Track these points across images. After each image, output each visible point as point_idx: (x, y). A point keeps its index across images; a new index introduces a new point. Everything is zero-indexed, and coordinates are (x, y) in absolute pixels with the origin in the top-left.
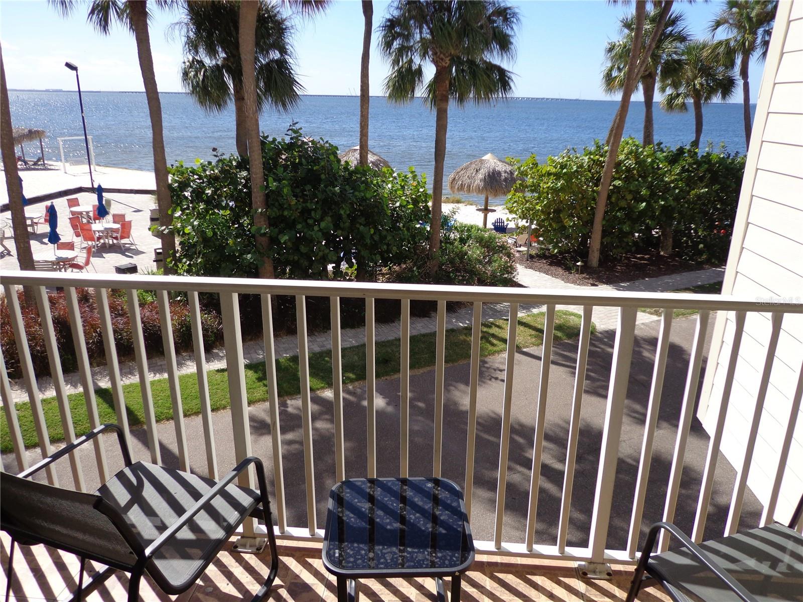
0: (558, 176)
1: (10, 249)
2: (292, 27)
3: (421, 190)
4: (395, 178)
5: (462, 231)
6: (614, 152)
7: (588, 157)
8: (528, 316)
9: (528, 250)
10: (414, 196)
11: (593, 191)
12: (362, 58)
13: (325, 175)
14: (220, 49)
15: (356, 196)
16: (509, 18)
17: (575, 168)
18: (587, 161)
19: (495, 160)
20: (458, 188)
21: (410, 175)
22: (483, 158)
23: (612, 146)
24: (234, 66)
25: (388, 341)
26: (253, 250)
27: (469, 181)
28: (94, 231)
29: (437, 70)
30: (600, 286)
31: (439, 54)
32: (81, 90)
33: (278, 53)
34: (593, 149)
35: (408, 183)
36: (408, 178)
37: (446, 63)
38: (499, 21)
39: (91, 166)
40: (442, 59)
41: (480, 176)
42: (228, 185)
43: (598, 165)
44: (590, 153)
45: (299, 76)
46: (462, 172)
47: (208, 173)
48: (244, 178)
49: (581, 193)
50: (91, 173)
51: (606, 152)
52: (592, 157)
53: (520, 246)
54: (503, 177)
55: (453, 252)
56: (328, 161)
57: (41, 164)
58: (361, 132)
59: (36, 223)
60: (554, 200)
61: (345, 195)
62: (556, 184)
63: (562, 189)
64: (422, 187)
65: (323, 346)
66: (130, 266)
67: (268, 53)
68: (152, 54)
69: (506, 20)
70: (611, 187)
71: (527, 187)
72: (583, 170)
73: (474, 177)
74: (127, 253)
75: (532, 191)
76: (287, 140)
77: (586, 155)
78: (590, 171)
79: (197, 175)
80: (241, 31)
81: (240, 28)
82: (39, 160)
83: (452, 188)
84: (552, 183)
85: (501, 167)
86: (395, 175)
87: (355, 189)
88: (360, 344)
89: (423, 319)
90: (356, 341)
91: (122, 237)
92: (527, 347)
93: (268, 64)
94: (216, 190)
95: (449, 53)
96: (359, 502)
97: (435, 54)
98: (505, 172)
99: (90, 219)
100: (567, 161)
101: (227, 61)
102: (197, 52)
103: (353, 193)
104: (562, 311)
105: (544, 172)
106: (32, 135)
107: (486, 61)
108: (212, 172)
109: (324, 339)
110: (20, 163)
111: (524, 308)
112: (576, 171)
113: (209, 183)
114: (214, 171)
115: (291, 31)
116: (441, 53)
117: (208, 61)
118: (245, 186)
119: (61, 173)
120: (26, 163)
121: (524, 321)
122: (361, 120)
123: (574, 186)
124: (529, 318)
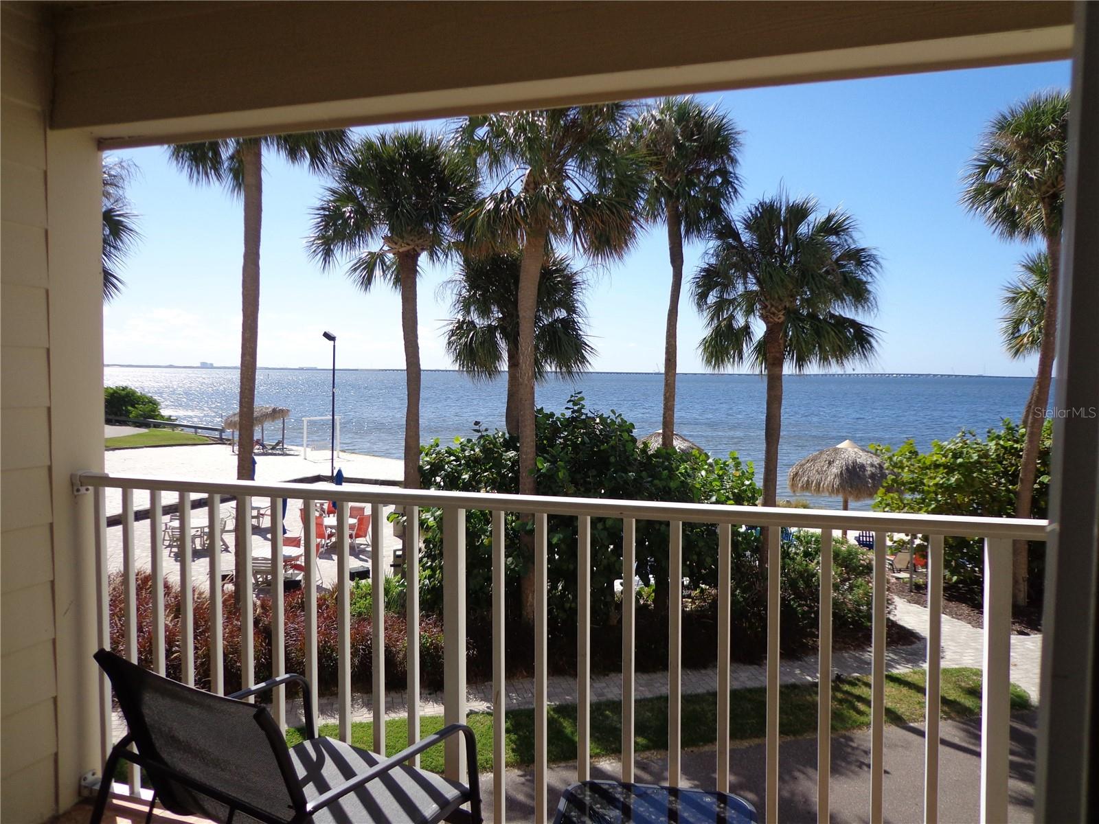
0: (950, 469)
1: (228, 544)
2: (584, 281)
3: (747, 483)
4: (710, 465)
5: (807, 543)
6: (1035, 435)
7: (994, 442)
8: (915, 673)
9: (911, 578)
10: (736, 491)
11: (1008, 491)
12: (669, 315)
13: (616, 457)
14: (496, 309)
15: (655, 486)
16: (864, 262)
17: (975, 457)
18: (994, 447)
19: (856, 450)
20: (803, 486)
21: (730, 462)
22: (839, 446)
23: (1032, 427)
24: (510, 329)
25: (697, 696)
26: (515, 553)
27: (818, 477)
28: (326, 527)
29: (767, 327)
30: (1032, 636)
31: (769, 306)
32: (336, 368)
33: (565, 312)
34: (1002, 433)
35: (728, 471)
36: (728, 465)
37: (780, 318)
38: (851, 266)
39: (335, 452)
40: (774, 314)
41: (835, 470)
42: (491, 468)
43: (1013, 455)
44: (999, 437)
45: (589, 338)
46: (809, 465)
47: (467, 453)
48: (510, 459)
49: (988, 493)
50: (332, 459)
51: (1023, 435)
52: (1002, 442)
53: (900, 571)
54: (869, 473)
55: (794, 571)
56: (620, 440)
57: (280, 449)
58: (666, 405)
59: (262, 515)
60: (947, 503)
61: (641, 484)
62: (948, 480)
63: (958, 487)
64: (748, 479)
65: (602, 695)
66: (361, 570)
67: (552, 311)
68: (418, 315)
69: (860, 263)
70: (1036, 486)
71: (903, 484)
72: (990, 460)
73: (825, 471)
74: (361, 556)
75: (913, 490)
76: (568, 414)
77: (993, 440)
78: (1001, 463)
79: (454, 456)
80: (521, 285)
81: (520, 281)
82: (277, 444)
83: (793, 486)
84: (942, 479)
85: (864, 458)
86: (710, 461)
87: (655, 476)
88: (655, 695)
89: (750, 667)
90: (650, 691)
91: (358, 536)
92: (915, 721)
93: (551, 324)
94: (475, 474)
95: (783, 306)
96: (601, 808)
97: (764, 307)
98: (872, 465)
99: (324, 512)
100: (962, 447)
101: (503, 321)
102: (469, 313)
103: (651, 482)
104: (971, 669)
105: (928, 463)
106: (276, 414)
107: (833, 315)
108: (472, 452)
109: (604, 685)
110: (257, 447)
111: (908, 661)
112: (978, 462)
113: (467, 464)
114: (474, 451)
115: (582, 286)
116: (772, 306)
117: (479, 322)
118: (511, 469)
119: (300, 458)
120: (264, 447)
121: (909, 679)
122: (665, 390)
123: (977, 484)
124: (916, 677)
